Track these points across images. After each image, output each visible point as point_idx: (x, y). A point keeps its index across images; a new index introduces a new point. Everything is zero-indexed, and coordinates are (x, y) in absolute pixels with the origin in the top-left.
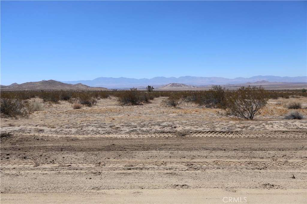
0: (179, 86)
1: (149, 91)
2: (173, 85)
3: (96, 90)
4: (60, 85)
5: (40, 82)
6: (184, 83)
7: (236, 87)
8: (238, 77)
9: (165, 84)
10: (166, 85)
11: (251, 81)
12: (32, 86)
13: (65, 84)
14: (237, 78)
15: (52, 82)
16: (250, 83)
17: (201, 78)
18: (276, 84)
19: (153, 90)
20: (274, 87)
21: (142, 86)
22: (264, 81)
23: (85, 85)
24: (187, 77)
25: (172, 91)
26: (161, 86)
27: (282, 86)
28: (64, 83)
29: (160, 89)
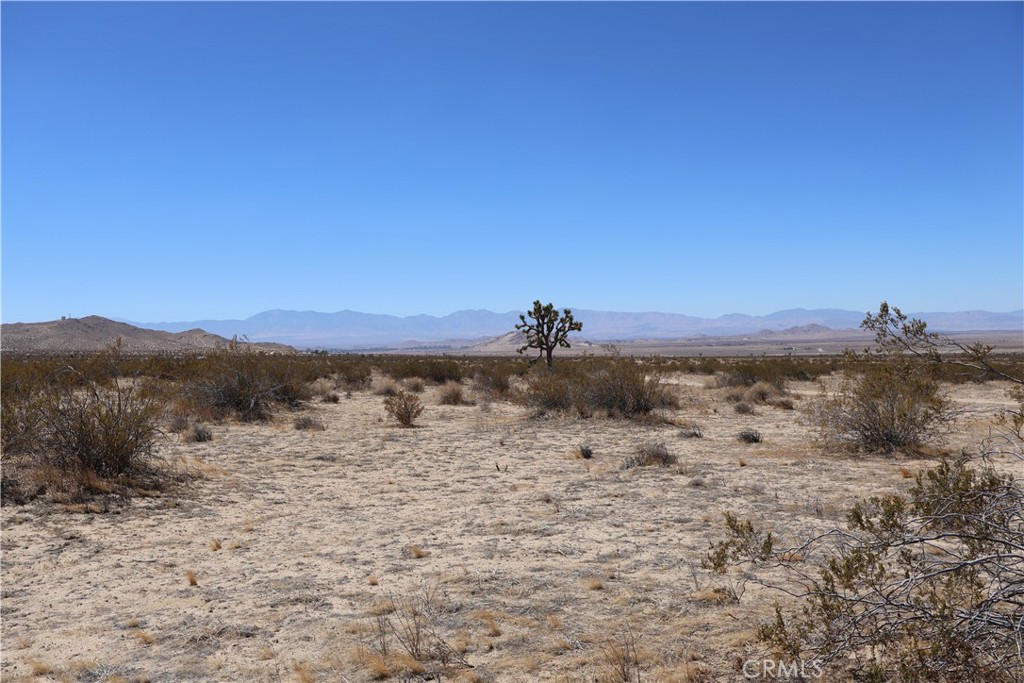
2: (520, 337)
4: (126, 334)
5: (53, 322)
7: (729, 345)
8: (728, 313)
9: (493, 334)
10: (498, 339)
11: (772, 325)
12: (19, 337)
13: (143, 330)
14: (726, 317)
15: (95, 325)
16: (771, 332)
17: (611, 315)
18: (850, 335)
21: (416, 339)
22: (814, 327)
23: (216, 336)
26: (480, 339)
28: (139, 327)
29: (477, 349)
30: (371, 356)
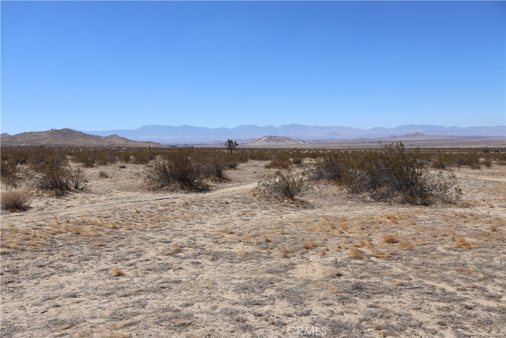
0: (280, 141)
1: (230, 149)
2: (270, 138)
3: (142, 145)
4: (82, 137)
5: (48, 131)
6: (287, 135)
7: (373, 143)
8: (376, 127)
9: (257, 137)
10: (259, 139)
11: (397, 133)
12: (33, 138)
13: (90, 135)
14: (374, 129)
15: (67, 133)
16: (395, 137)
17: (317, 128)
18: (436, 138)
19: (237, 147)
20: (434, 144)
21: (220, 140)
22: (417, 134)
23: (124, 138)
24: (294, 126)
25: (268, 149)
26: (251, 140)
27: (446, 142)
28: (88, 134)
29: (248, 145)
30: (197, 148)
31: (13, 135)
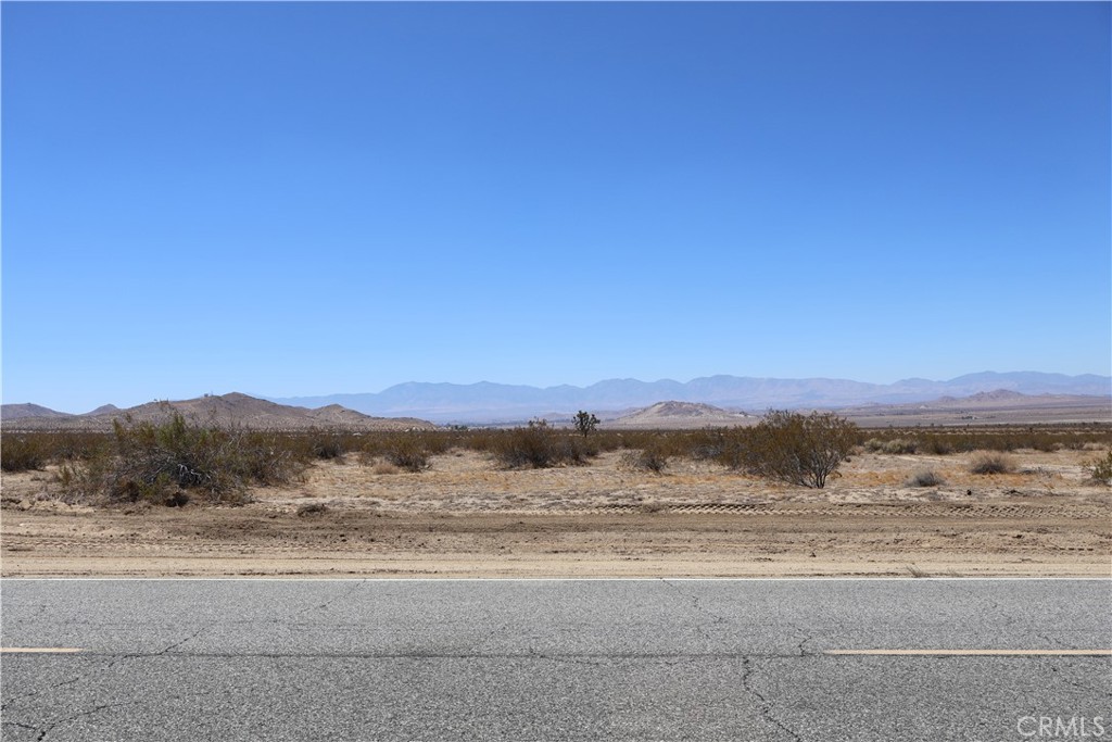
0: (690, 412)
1: (584, 430)
2: (669, 407)
3: (393, 426)
4: (267, 411)
5: (197, 400)
6: (708, 400)
7: (902, 414)
8: (907, 378)
9: (640, 405)
10: (645, 410)
11: (957, 391)
13: (283, 407)
14: (904, 383)
15: (237, 402)
16: (953, 399)
17: (772, 382)
18: (1046, 401)
19: (597, 426)
20: (1044, 415)
21: (558, 412)
22: (1003, 393)
23: (353, 412)
24: (721, 380)
25: (664, 431)
26: (626, 411)
27: (1072, 410)
28: (278, 403)
29: (622, 421)
30: (510, 430)
31: (127, 408)
